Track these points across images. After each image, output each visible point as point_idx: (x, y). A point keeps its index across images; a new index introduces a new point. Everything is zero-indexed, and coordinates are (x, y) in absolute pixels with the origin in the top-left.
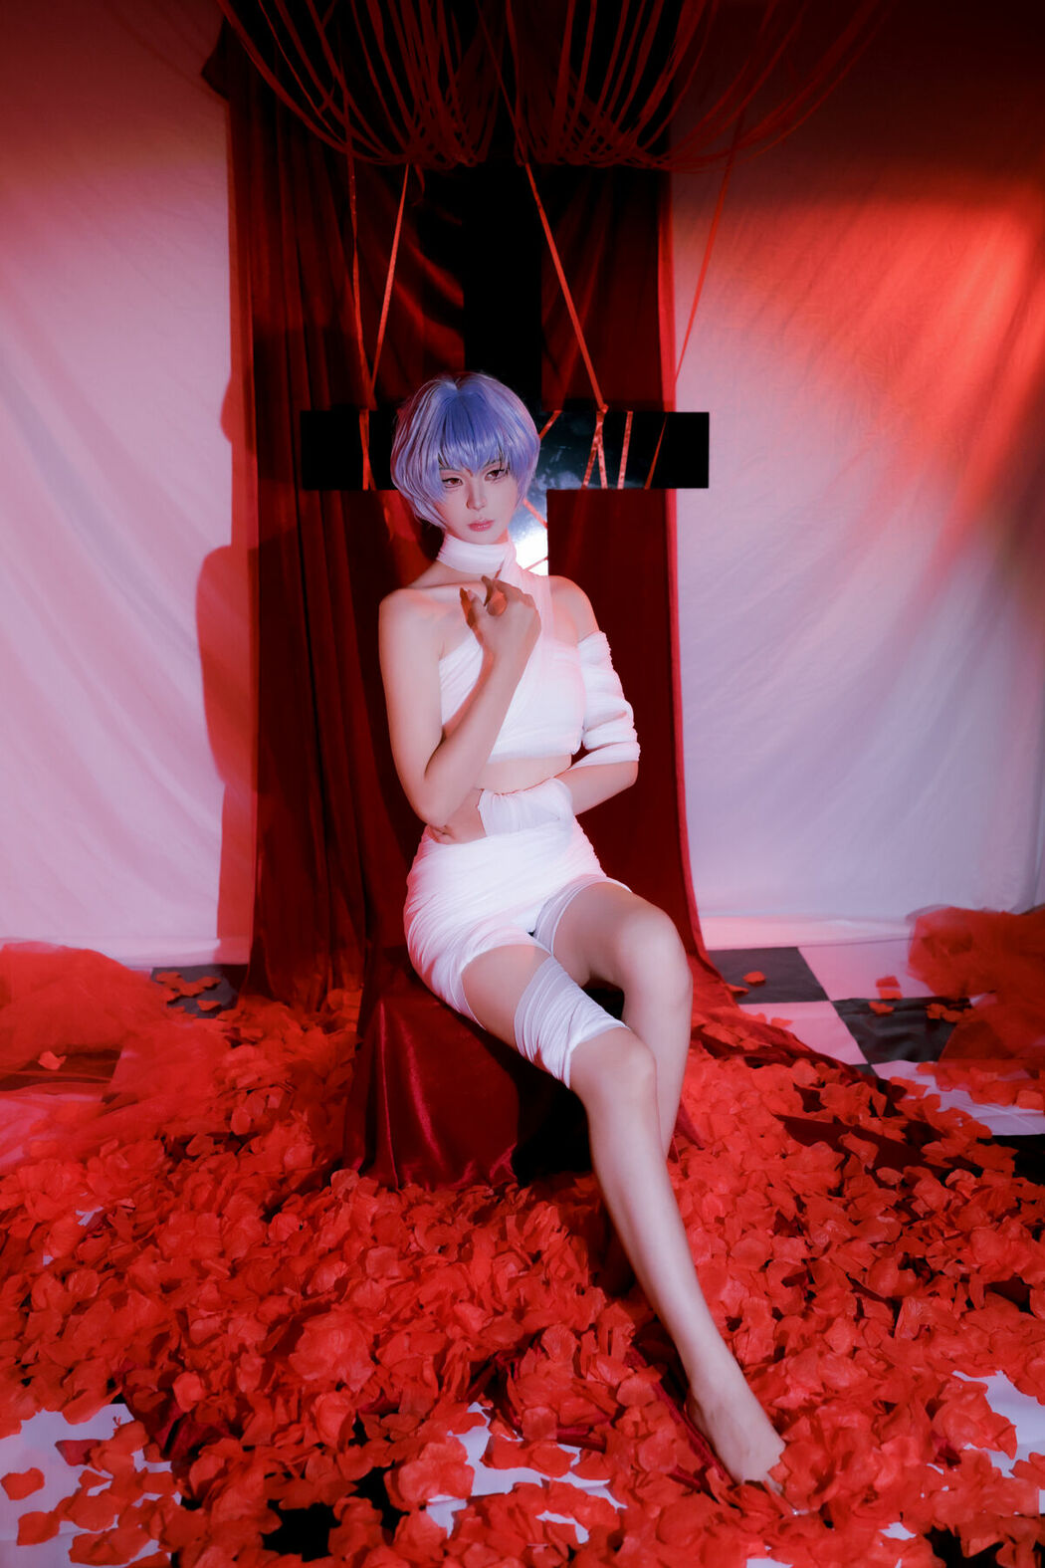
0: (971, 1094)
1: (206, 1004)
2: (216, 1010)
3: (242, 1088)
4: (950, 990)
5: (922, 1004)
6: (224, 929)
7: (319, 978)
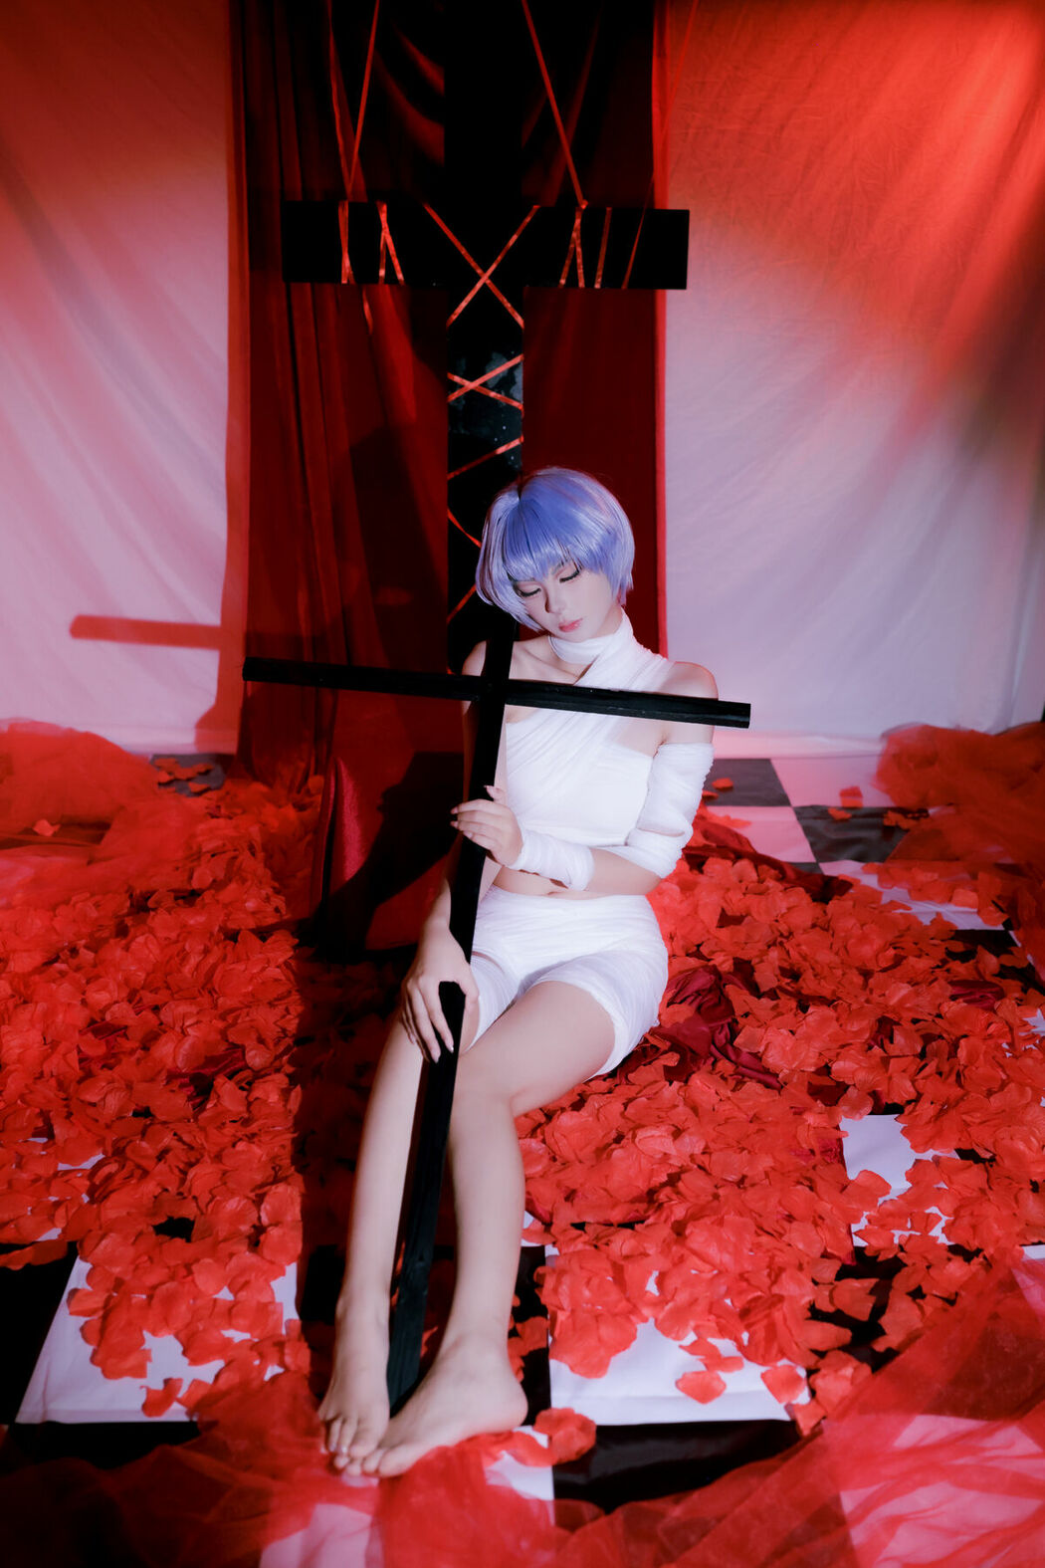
0: (909, 892)
1: (196, 786)
2: (204, 791)
4: (911, 801)
5: (879, 813)
7: (303, 765)
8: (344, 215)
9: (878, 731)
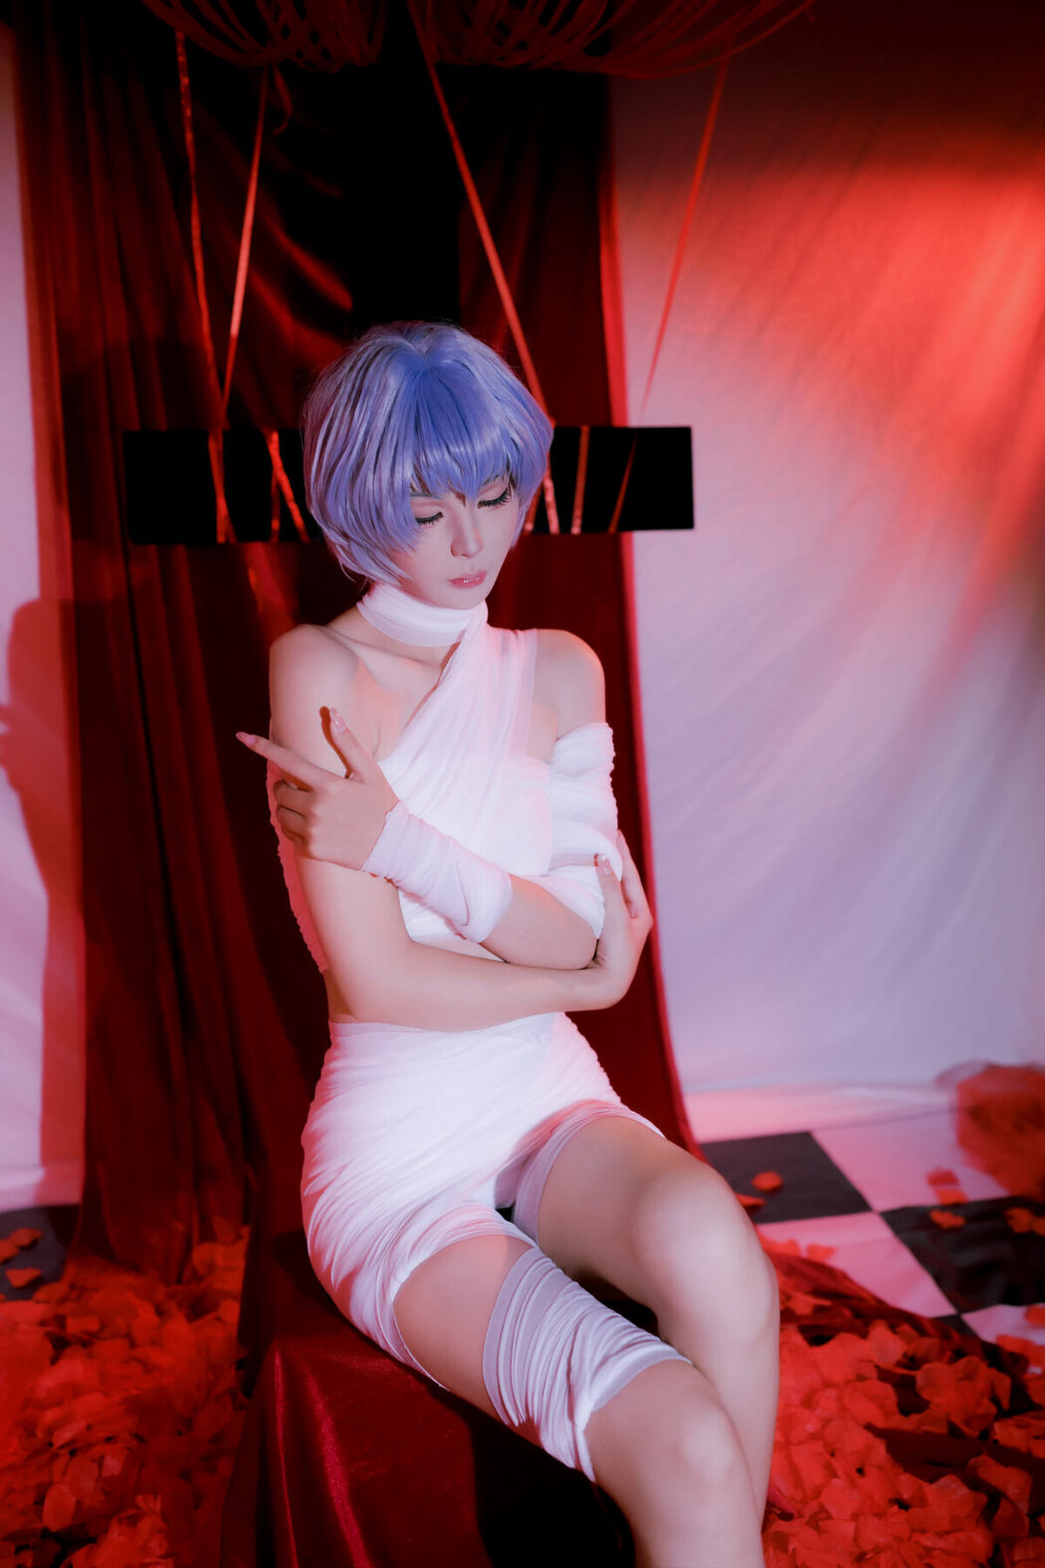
1: (18, 1277)
2: (33, 1285)
3: (62, 1447)
4: (1028, 1186)
5: (996, 1209)
6: (50, 1152)
7: (180, 1227)
8: (214, 447)
9: (930, 1073)
